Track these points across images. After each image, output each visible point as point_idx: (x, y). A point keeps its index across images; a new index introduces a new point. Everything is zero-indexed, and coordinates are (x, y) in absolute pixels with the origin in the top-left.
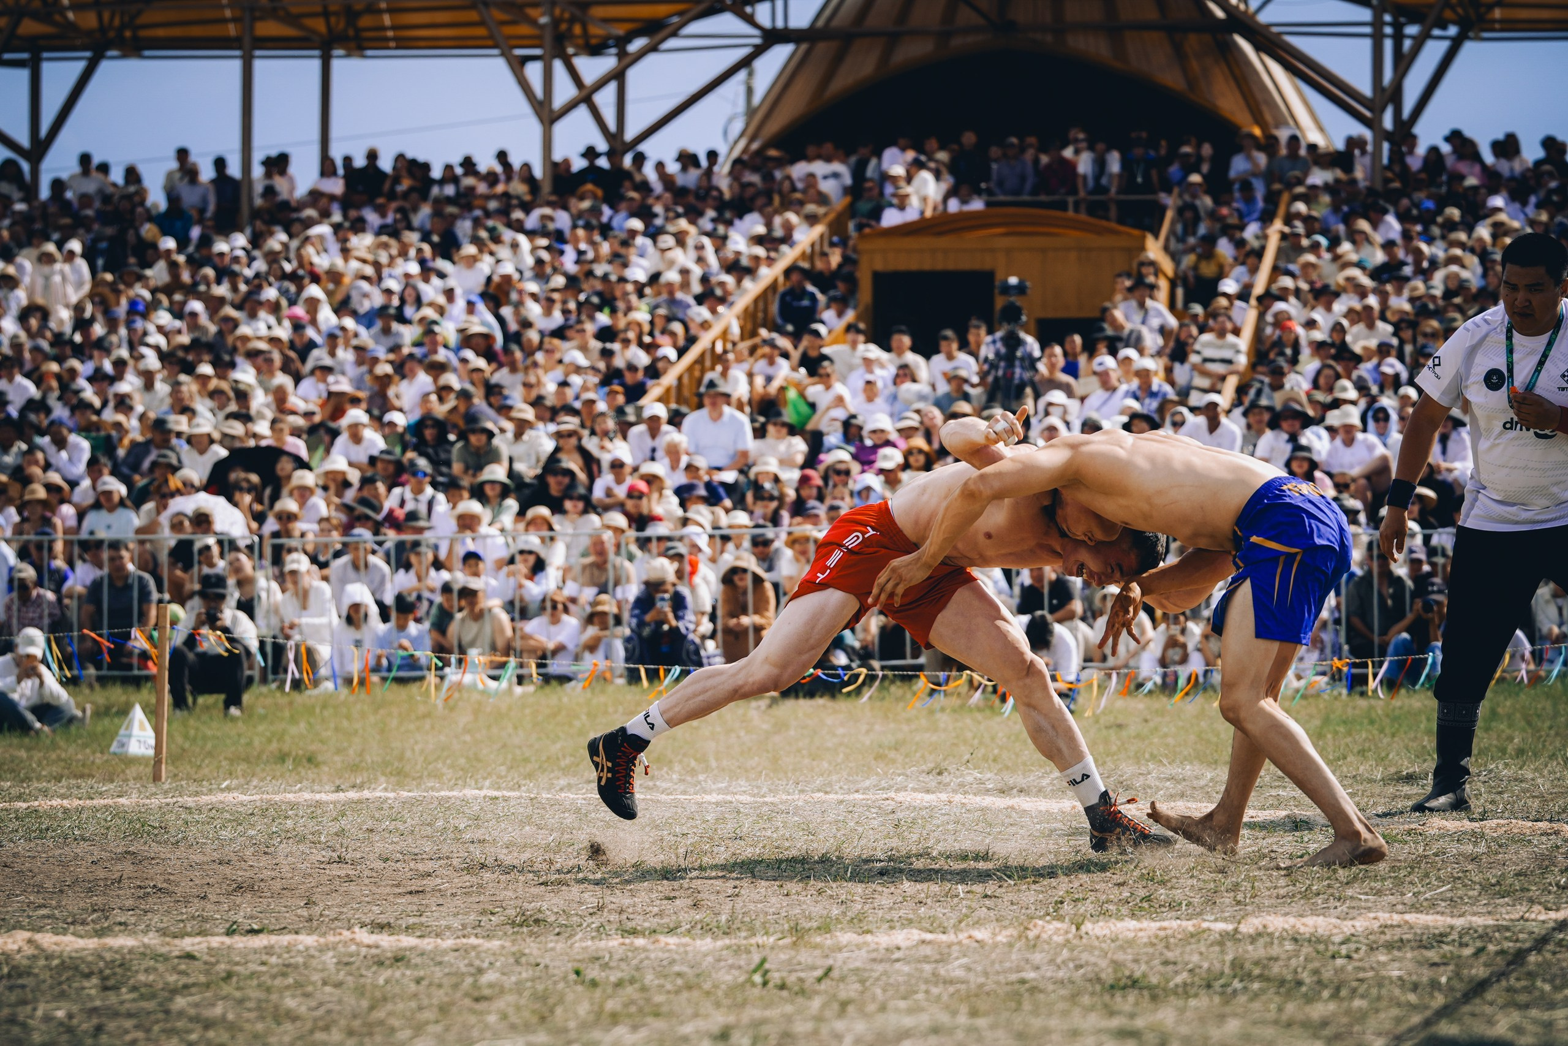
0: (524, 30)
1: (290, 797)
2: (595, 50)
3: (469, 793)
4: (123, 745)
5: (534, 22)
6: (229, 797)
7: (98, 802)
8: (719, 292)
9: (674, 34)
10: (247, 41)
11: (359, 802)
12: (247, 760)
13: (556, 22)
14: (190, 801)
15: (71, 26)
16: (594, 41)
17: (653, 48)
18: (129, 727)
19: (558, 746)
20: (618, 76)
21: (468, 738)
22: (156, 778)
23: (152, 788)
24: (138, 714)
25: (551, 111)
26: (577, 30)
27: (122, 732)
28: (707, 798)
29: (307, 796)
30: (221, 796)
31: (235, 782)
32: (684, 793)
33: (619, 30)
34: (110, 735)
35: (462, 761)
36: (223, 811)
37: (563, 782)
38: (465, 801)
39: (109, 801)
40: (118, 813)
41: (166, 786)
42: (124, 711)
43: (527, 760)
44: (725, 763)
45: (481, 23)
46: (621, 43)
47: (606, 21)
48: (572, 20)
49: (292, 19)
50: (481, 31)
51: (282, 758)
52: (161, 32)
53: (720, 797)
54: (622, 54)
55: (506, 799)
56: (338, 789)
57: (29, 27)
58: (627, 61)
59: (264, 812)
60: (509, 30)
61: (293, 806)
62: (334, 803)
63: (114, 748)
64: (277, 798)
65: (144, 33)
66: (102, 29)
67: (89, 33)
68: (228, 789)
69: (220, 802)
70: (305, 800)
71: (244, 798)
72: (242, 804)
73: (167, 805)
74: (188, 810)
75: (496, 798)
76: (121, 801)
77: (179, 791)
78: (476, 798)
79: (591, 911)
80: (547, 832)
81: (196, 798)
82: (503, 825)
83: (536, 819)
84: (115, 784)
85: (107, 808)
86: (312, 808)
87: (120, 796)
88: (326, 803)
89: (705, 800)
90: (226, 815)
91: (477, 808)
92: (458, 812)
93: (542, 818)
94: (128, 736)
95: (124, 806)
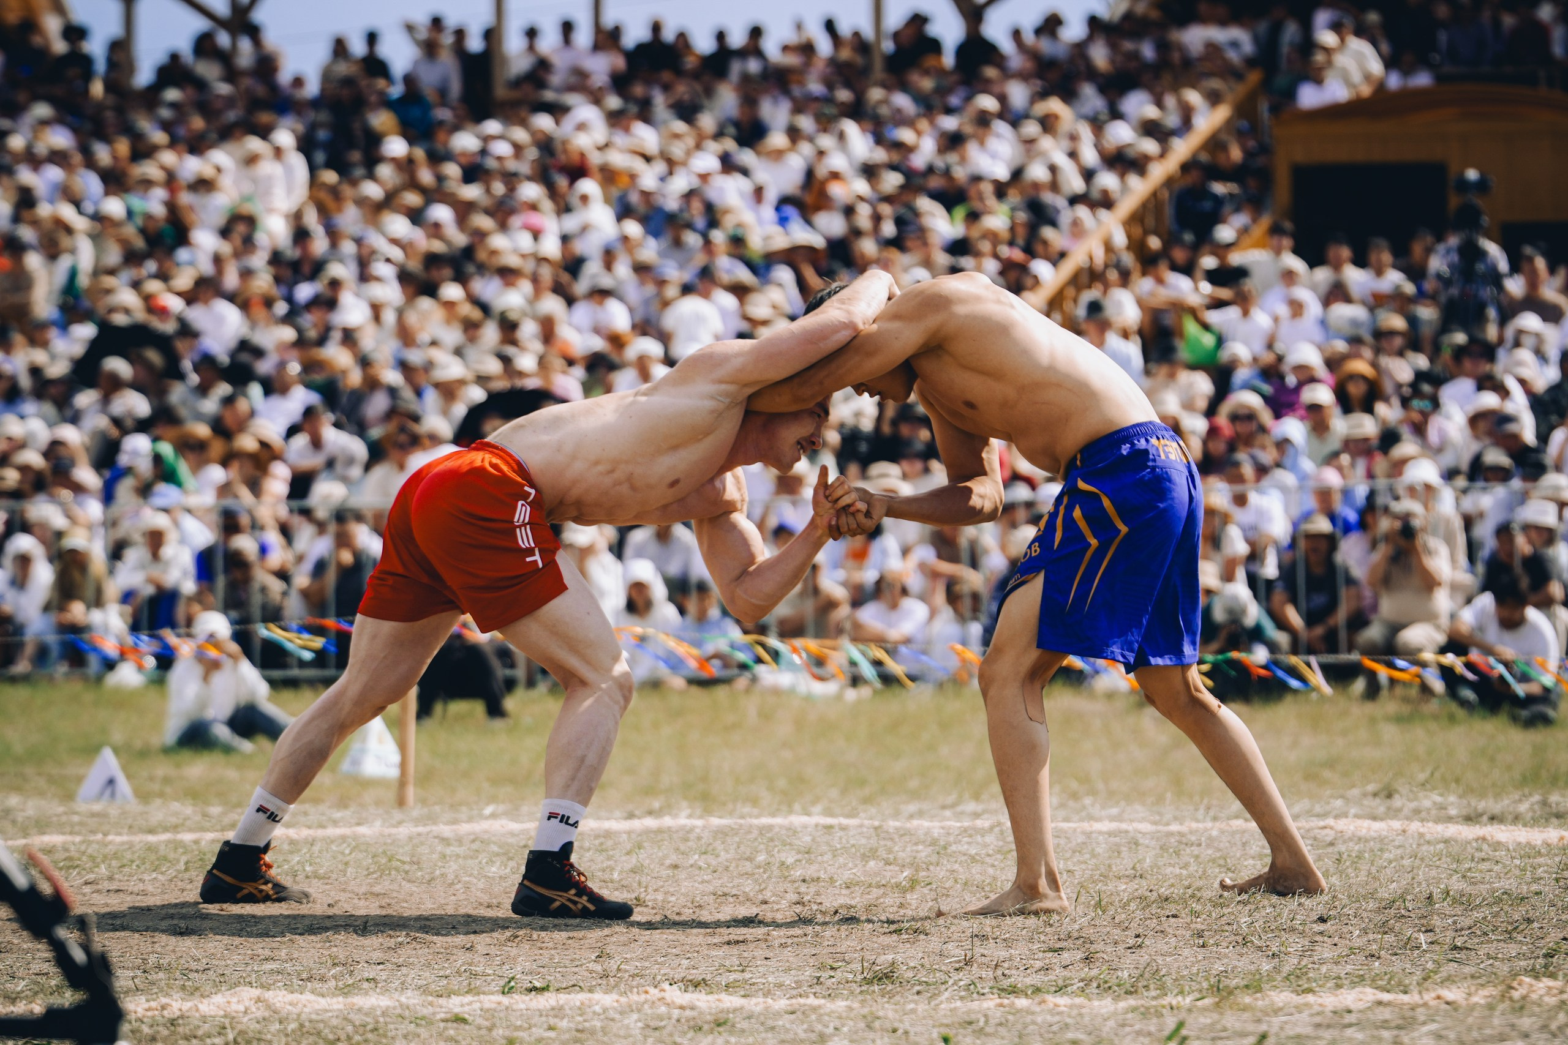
3: (797, 820)
4: (356, 762)
6: (492, 826)
7: (332, 832)
11: (660, 831)
12: (514, 781)
14: (446, 830)
18: (365, 742)
21: (788, 754)
22: (401, 802)
23: (397, 815)
27: (354, 744)
28: (1097, 826)
30: (484, 825)
31: (501, 807)
35: (782, 782)
36: (489, 842)
37: (914, 807)
38: (793, 831)
39: (345, 831)
40: (358, 845)
41: (415, 813)
43: (864, 781)
44: (1114, 784)
53: (1114, 826)
55: (843, 828)
56: (631, 816)
62: (629, 833)
63: (347, 766)
68: (493, 816)
69: (486, 832)
70: (592, 830)
71: (514, 826)
72: (512, 834)
73: (419, 835)
74: (445, 841)
75: (831, 827)
76: (362, 830)
77: (432, 819)
78: (805, 827)
79: (957, 965)
80: (897, 868)
81: (454, 827)
82: (841, 860)
83: (882, 853)
84: (352, 809)
85: (343, 838)
86: (602, 840)
87: (358, 824)
88: (617, 833)
89: (1094, 828)
90: (495, 849)
91: (808, 839)
92: (784, 844)
93: (890, 851)
94: (363, 751)
95: (364, 836)
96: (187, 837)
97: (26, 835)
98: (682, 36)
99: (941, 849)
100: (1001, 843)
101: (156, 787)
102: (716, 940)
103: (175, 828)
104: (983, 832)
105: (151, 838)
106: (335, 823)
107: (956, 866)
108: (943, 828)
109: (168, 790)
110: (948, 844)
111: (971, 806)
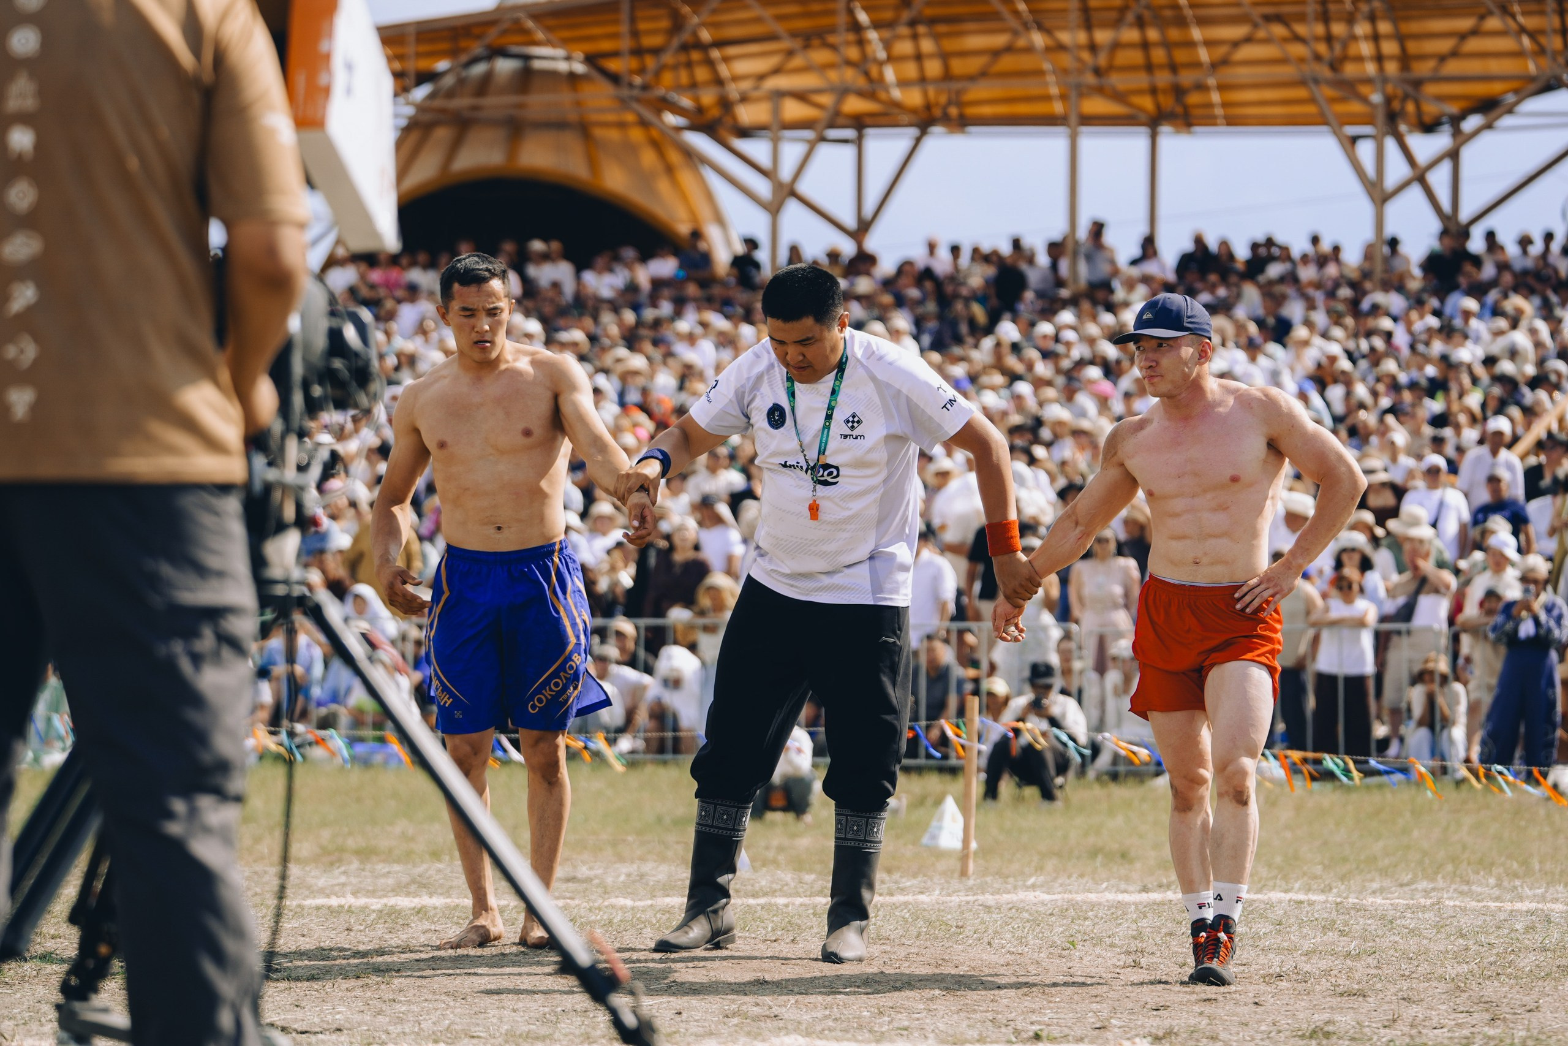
0: (1356, 107)
1: (1092, 897)
2: (1429, 127)
3: (1275, 896)
4: (934, 837)
5: (1365, 100)
6: (1030, 896)
7: (899, 898)
8: (1553, 378)
9: (1510, 111)
10: (1073, 119)
11: (1162, 903)
12: (1058, 854)
13: (1388, 100)
14: (989, 899)
15: (897, 105)
16: (1427, 119)
17: (1489, 126)
18: (941, 819)
19: (1381, 844)
20: (1453, 155)
21: (1288, 835)
22: (964, 873)
23: (955, 883)
24: (950, 806)
25: (1382, 190)
26: (1410, 107)
27: (934, 823)
28: (1518, 906)
29: (1110, 896)
30: (1022, 895)
31: (1041, 878)
32: (1498, 899)
33: (1453, 109)
34: (922, 826)
35: (1278, 859)
36: (1023, 910)
37: (1375, 885)
38: (1270, 905)
39: (910, 898)
40: (917, 913)
41: (971, 882)
42: (939, 801)
43: (1345, 860)
44: (1548, 866)
45: (1312, 100)
46: (1456, 121)
47: (1441, 98)
48: (1406, 97)
49: (1119, 96)
50: (1311, 109)
51: (1094, 853)
52: (987, 110)
53: (1533, 906)
54: (1457, 132)
55: (1311, 904)
56: (1145, 889)
57: (854, 105)
58: (1461, 138)
59: (1063, 913)
60: (1340, 108)
61: (1093, 906)
62: (1136, 904)
63: (925, 840)
64: (1079, 898)
65: (971, 111)
66: (928, 107)
67: (913, 111)
68: (1033, 887)
69: (1022, 901)
70: (1108, 901)
71: (1046, 897)
72: (1043, 903)
73: (968, 903)
74: (988, 908)
75: (1301, 902)
76: (922, 898)
77: (983, 889)
78: (1280, 902)
79: (1387, 1024)
80: (1349, 940)
81: (997, 897)
82: (1305, 931)
83: (1339, 924)
84: (919, 879)
85: (906, 904)
86: (1113, 910)
87: (922, 893)
88: (1128, 904)
89: (1515, 908)
90: (1026, 915)
91: (1281, 912)
92: (1261, 916)
93: (1346, 924)
94: (940, 828)
95: (923, 903)
96: (781, 901)
97: (653, 897)
98: (1224, 244)
99: (1387, 922)
100: (1438, 919)
101: (771, 854)
102: (1194, 997)
103: (773, 893)
104: (1424, 909)
105: (751, 901)
106: (902, 890)
107: (1397, 938)
108: (1392, 905)
109: (781, 858)
110: (1395, 918)
111: (1423, 885)
